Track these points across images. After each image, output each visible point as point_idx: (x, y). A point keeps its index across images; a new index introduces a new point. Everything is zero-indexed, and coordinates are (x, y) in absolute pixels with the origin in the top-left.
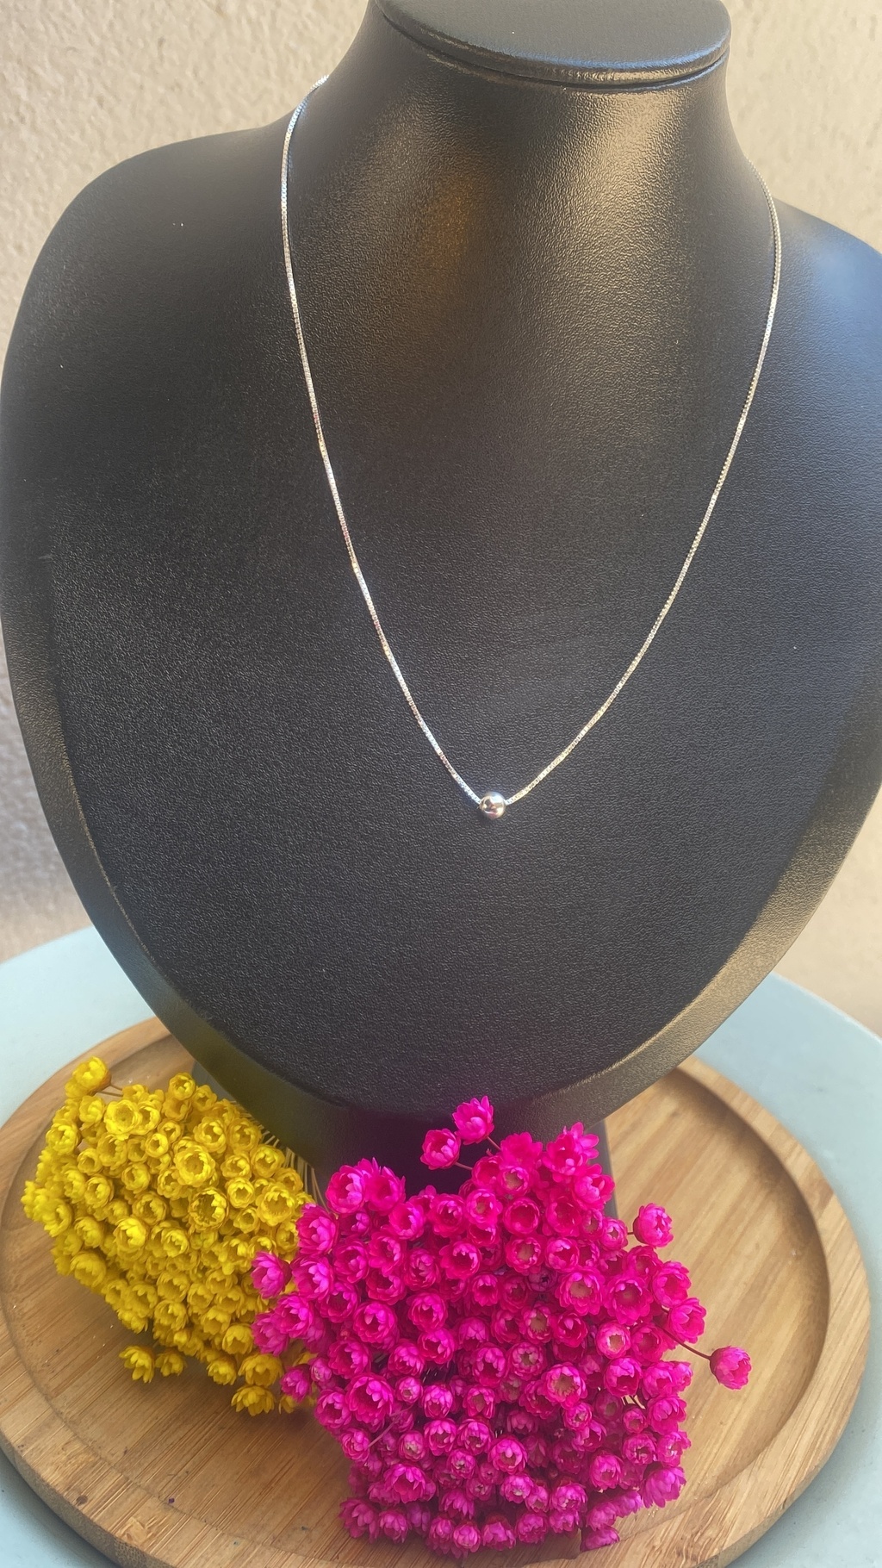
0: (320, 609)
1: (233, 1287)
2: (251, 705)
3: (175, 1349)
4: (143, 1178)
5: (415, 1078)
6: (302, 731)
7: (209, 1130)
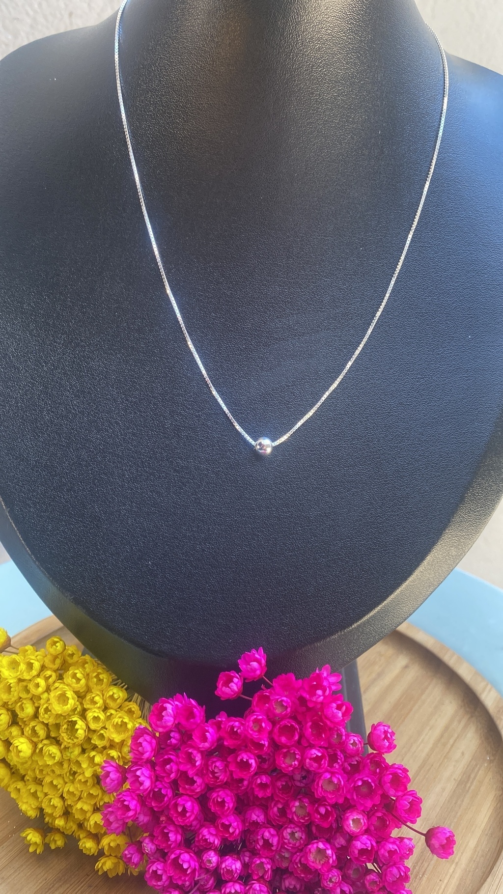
0: (144, 319)
1: (94, 785)
2: (100, 384)
3: (58, 830)
4: (29, 710)
5: (214, 637)
6: (134, 400)
7: (74, 676)
